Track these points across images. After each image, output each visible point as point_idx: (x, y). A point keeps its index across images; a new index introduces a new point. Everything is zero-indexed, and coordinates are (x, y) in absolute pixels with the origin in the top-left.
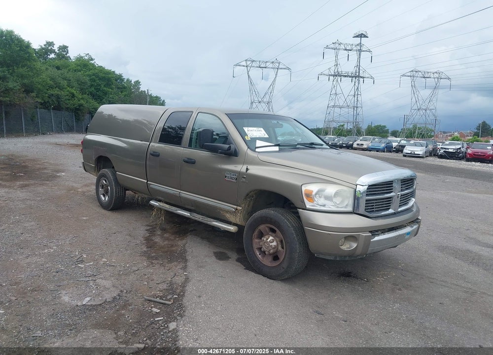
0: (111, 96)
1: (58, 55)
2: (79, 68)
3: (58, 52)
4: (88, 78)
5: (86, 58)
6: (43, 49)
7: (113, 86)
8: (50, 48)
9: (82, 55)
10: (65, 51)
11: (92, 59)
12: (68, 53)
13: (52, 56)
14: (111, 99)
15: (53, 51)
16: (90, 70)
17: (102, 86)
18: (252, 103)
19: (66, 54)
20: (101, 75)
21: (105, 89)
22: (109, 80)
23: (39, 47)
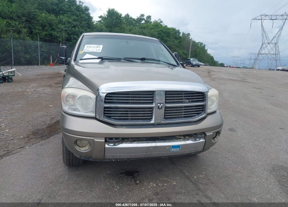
0: (169, 43)
1: (146, 21)
2: (154, 27)
3: (146, 19)
4: (157, 33)
5: (159, 21)
6: (139, 18)
7: (171, 37)
8: (142, 18)
9: (157, 20)
10: (149, 19)
11: (162, 22)
12: (151, 20)
13: (143, 22)
14: (169, 45)
15: (143, 19)
16: (159, 28)
17: (165, 37)
18: (262, 44)
19: (150, 20)
20: (165, 30)
21: (166, 38)
22: (169, 33)
23: (137, 18)
